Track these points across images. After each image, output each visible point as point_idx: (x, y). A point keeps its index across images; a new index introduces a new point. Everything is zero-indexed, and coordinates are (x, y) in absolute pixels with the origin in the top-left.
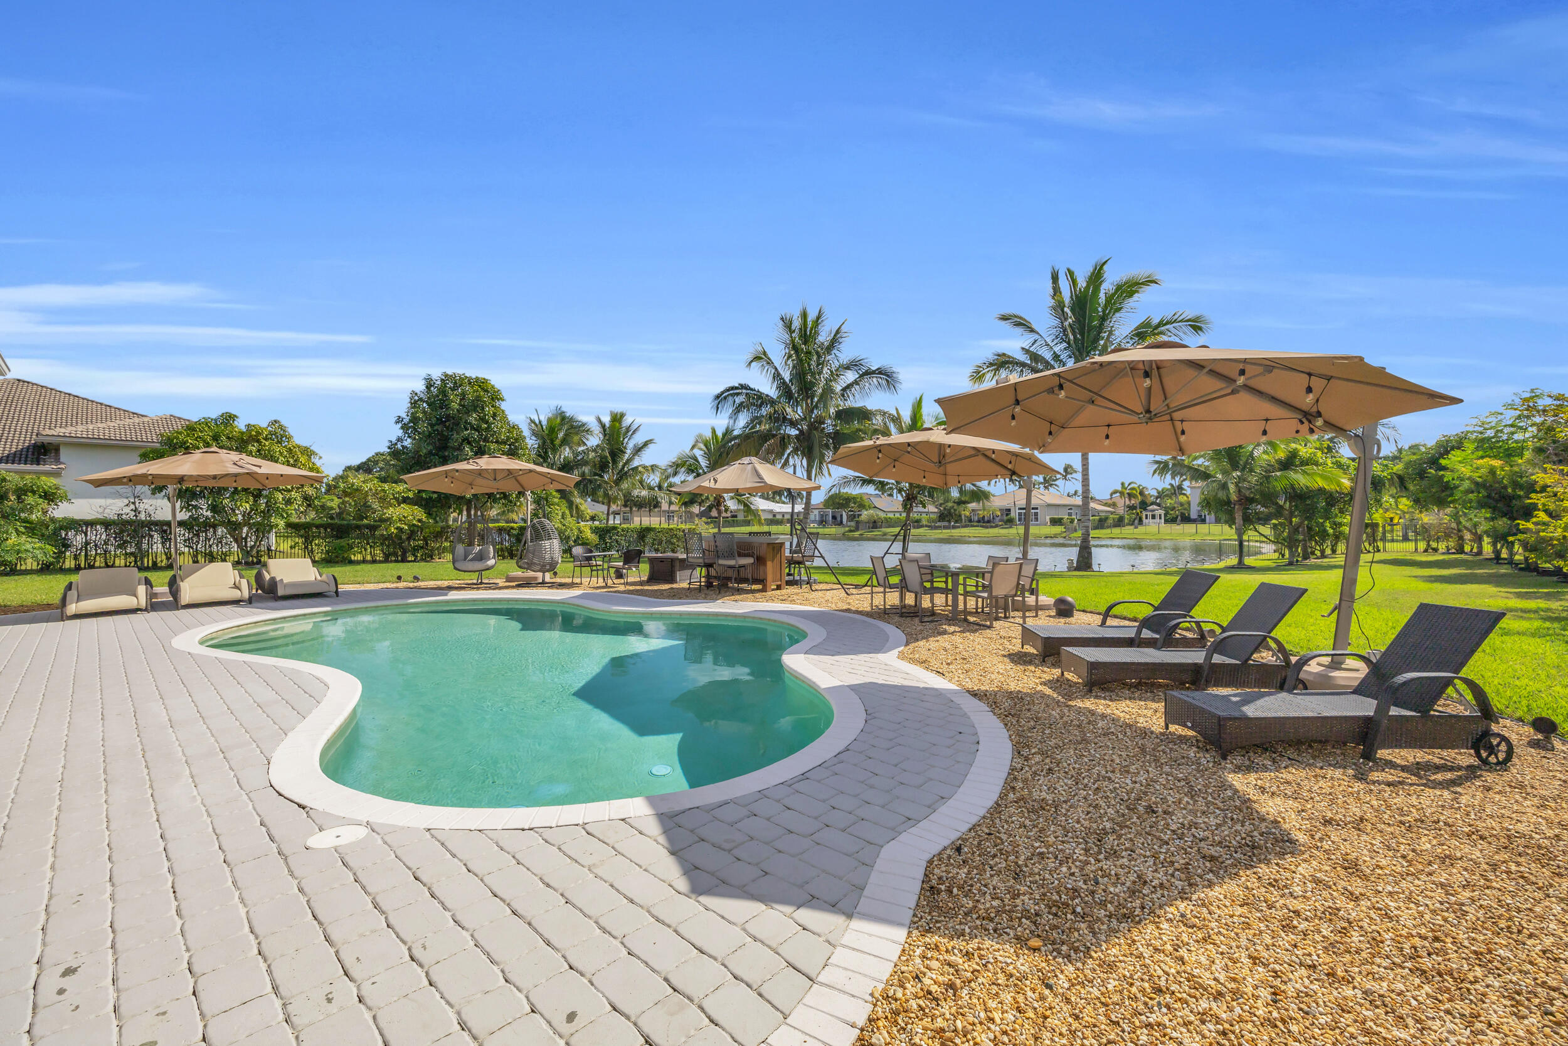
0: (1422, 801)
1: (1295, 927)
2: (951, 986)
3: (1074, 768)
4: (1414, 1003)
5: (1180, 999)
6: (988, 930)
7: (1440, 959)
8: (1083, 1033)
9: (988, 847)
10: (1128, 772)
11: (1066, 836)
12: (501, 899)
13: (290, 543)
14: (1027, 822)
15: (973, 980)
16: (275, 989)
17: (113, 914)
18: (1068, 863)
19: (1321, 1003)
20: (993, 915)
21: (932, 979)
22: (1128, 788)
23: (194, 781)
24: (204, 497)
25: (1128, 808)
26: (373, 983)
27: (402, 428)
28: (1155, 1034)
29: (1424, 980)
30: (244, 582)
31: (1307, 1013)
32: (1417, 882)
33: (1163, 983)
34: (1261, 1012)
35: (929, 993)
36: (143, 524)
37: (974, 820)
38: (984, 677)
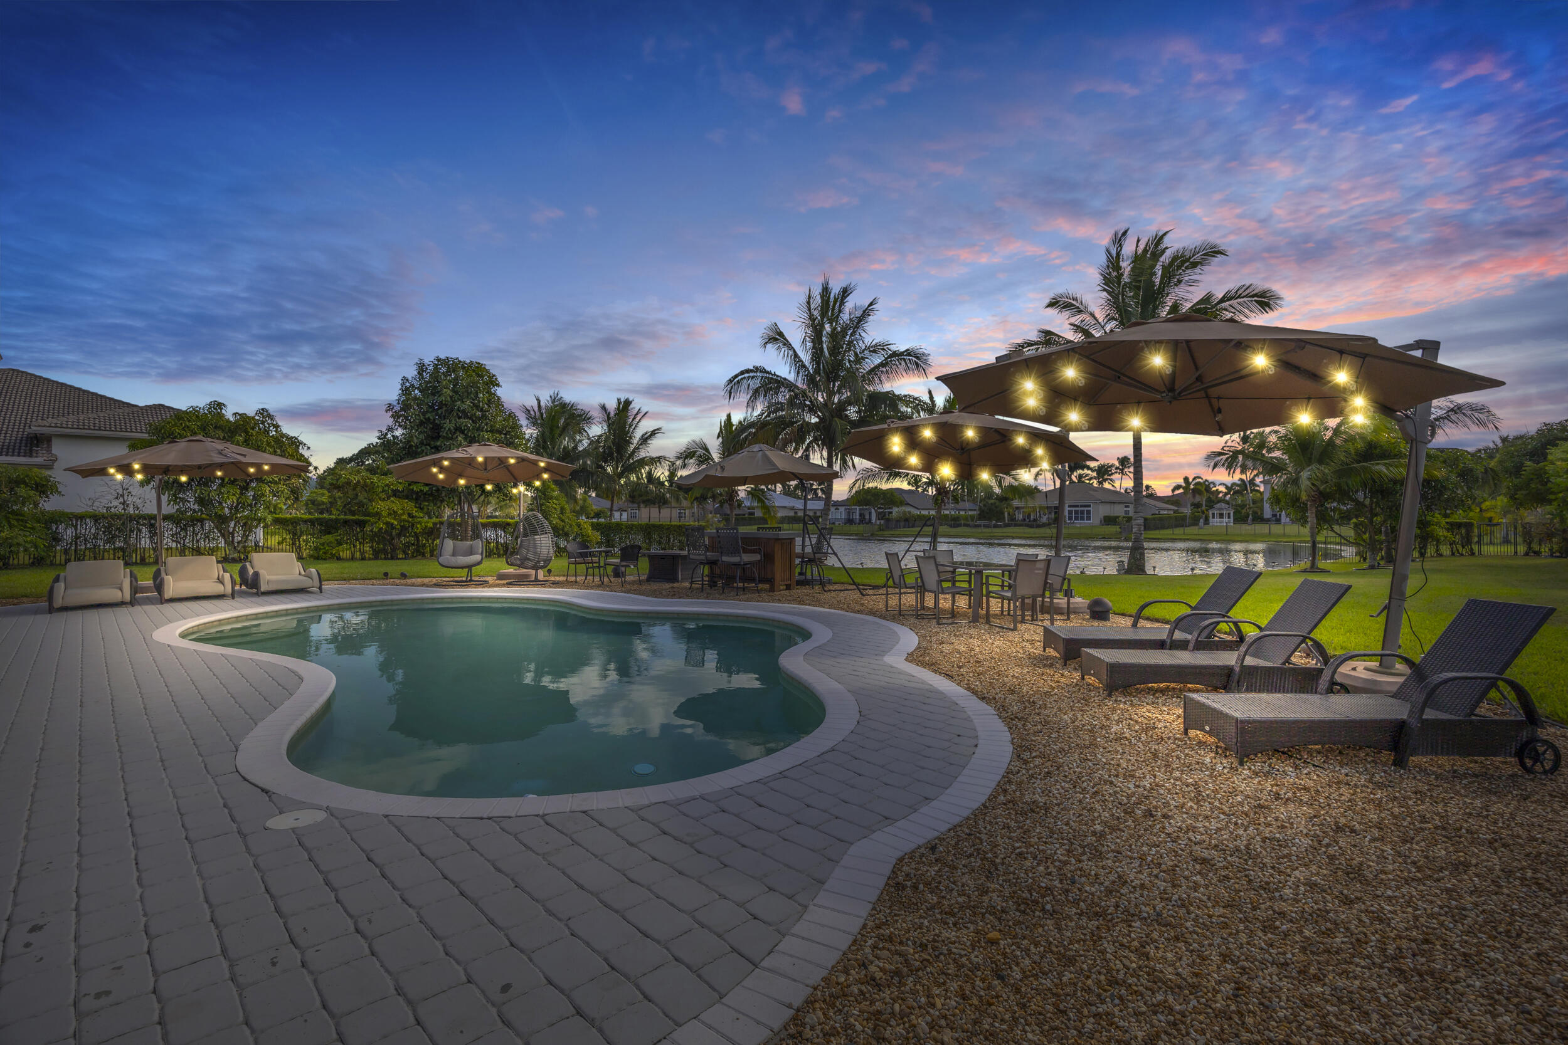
0: (1449, 809)
1: (1278, 928)
2: (897, 973)
3: (1075, 772)
4: (1384, 999)
5: (1136, 992)
6: (948, 924)
7: (1424, 960)
8: (1026, 1020)
9: (966, 846)
10: (1133, 776)
11: (1051, 837)
12: (451, 882)
13: (277, 538)
14: (1013, 824)
15: (921, 969)
16: (224, 952)
17: (78, 881)
18: (1047, 862)
19: (1284, 998)
20: (956, 910)
21: (878, 967)
22: (1129, 792)
23: (163, 765)
24: (192, 489)
25: (1125, 812)
26: (317, 951)
27: (392, 416)
28: (1102, 1022)
29: (1402, 979)
30: (227, 576)
31: (1267, 1007)
32: (1421, 887)
33: (1121, 976)
34: (1218, 1005)
35: (874, 979)
36: (131, 518)
37: (956, 820)
38: (997, 680)
